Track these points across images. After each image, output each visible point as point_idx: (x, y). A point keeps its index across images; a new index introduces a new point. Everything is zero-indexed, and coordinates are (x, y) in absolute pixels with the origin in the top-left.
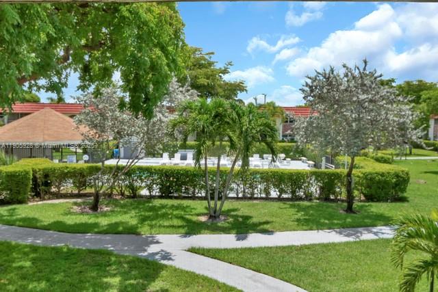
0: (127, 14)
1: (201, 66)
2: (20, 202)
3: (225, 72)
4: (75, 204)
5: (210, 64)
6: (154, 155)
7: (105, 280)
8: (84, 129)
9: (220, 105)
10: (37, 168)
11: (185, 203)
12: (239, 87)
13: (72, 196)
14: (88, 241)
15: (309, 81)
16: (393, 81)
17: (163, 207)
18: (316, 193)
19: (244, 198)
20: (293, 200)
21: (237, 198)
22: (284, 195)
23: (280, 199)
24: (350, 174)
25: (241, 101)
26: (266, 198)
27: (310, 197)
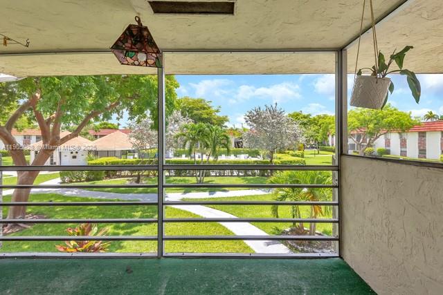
0: (143, 81)
1: (204, 109)
2: (98, 180)
3: (217, 111)
4: (128, 180)
5: (209, 108)
6: (178, 156)
7: (133, 213)
8: (133, 140)
9: (201, 126)
10: (108, 161)
11: (187, 178)
12: (225, 119)
13: (127, 176)
14: (130, 197)
15: (248, 114)
16: (310, 115)
17: (174, 180)
18: (257, 172)
19: (220, 176)
20: (244, 176)
21: (216, 176)
22: (241, 174)
23: (238, 176)
24: (271, 161)
25: (226, 127)
26: (232, 176)
27: (254, 175)
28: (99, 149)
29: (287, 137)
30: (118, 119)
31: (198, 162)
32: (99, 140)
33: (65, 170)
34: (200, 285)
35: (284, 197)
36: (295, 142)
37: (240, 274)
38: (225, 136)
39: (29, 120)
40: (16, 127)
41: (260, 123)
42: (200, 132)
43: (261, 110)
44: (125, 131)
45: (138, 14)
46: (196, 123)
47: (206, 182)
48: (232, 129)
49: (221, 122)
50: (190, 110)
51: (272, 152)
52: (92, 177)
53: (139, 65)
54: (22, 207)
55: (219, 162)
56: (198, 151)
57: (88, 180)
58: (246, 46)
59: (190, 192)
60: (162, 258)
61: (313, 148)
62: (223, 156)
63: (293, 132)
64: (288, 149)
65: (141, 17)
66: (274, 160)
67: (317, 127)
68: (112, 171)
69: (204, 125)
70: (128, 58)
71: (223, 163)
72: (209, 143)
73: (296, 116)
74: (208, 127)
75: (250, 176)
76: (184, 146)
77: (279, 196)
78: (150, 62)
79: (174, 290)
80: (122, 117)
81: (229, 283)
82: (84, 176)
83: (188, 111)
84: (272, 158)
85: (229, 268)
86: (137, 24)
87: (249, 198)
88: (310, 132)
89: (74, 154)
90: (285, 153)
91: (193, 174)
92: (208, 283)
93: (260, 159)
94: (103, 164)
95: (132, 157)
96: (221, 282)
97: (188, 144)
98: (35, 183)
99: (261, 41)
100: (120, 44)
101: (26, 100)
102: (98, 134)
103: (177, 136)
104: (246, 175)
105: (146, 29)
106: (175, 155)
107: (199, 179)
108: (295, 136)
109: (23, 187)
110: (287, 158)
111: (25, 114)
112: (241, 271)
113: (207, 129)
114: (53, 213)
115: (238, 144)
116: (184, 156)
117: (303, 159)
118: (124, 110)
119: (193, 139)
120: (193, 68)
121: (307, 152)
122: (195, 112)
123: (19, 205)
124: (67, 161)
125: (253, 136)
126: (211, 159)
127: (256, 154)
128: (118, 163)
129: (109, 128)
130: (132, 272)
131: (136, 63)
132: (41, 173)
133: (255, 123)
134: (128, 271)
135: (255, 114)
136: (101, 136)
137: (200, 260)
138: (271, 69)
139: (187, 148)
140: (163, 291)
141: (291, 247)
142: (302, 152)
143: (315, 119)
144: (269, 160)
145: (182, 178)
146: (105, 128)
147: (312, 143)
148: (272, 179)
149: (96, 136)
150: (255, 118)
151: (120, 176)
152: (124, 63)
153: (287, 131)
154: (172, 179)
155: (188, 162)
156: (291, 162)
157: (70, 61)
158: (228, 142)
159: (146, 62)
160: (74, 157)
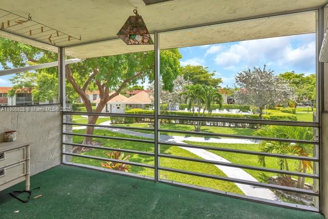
1: (202, 73)
2: (131, 123)
3: (213, 75)
4: (149, 124)
5: (206, 72)
6: (182, 109)
8: (152, 97)
10: (137, 111)
11: (188, 126)
12: (219, 81)
13: (148, 122)
14: (150, 136)
15: (238, 75)
16: (303, 74)
17: (179, 127)
18: (247, 125)
19: (214, 125)
20: (235, 127)
21: (211, 126)
22: (232, 125)
23: (229, 127)
24: (260, 116)
25: (220, 87)
26: (224, 126)
27: (244, 127)
28: (132, 103)
29: (276, 95)
30: (142, 83)
31: (196, 114)
32: (132, 97)
33: (113, 116)
34: (180, 208)
35: (271, 148)
36: (284, 100)
37: (214, 207)
38: (217, 94)
39: (94, 84)
40: (89, 89)
41: (250, 83)
42: (198, 91)
43: (251, 72)
44: (147, 91)
45: (136, 8)
46: (195, 84)
47: (202, 130)
48: (225, 89)
49: (216, 83)
50: (191, 75)
51: (261, 109)
52: (127, 121)
53: (139, 44)
54: (90, 138)
55: (213, 115)
56: (196, 106)
57: (125, 123)
58: (222, 19)
59: (189, 136)
60: (158, 182)
61: (306, 105)
62: (217, 110)
63: (282, 91)
64: (279, 106)
65: (138, 9)
66: (264, 115)
67: (310, 86)
68: (139, 117)
69: (200, 86)
70: (131, 40)
71: (216, 115)
72: (204, 100)
73: (288, 76)
74: (204, 87)
75: (240, 127)
76: (186, 101)
77: (266, 147)
78: (146, 41)
79: (162, 207)
80: (144, 82)
81: (204, 212)
82: (123, 120)
83: (190, 76)
84: (261, 114)
85: (206, 200)
86: (135, 15)
87: (238, 146)
88: (303, 90)
89: (118, 106)
90: (275, 109)
91: (193, 123)
92: (187, 208)
93: (250, 113)
94: (133, 113)
95: (151, 109)
96: (198, 210)
97: (188, 100)
98: (97, 124)
99: (235, 12)
100: (123, 31)
101: (93, 73)
102: (132, 93)
103: (180, 95)
104: (237, 126)
105: (140, 17)
106: (180, 109)
107: (197, 127)
108: (286, 94)
109: (91, 125)
110: (276, 113)
111: (92, 81)
112: (215, 205)
113: (202, 89)
114: (106, 142)
115: (230, 101)
116: (186, 109)
117: (295, 115)
118: (146, 77)
119: (192, 96)
120: (182, 42)
121: (299, 109)
122: (195, 76)
123: (89, 136)
124: (115, 111)
125: (243, 94)
126: (207, 112)
127: (246, 109)
128: (142, 112)
129: (139, 89)
130: (137, 188)
131: (137, 43)
132: (99, 117)
133: (245, 82)
134: (135, 186)
135: (245, 75)
136: (134, 95)
137: (184, 189)
138: (249, 35)
139: (188, 104)
140: (154, 206)
141: (277, 194)
142: (294, 108)
143: (308, 78)
144: (258, 115)
145: (184, 126)
146: (136, 89)
147: (305, 100)
148: (259, 131)
149: (131, 95)
150: (245, 79)
151: (144, 122)
152: (129, 43)
153: (277, 90)
154: (177, 125)
155: (189, 114)
156: (281, 117)
157: (105, 46)
158: (220, 99)
159: (143, 41)
160: (118, 108)
